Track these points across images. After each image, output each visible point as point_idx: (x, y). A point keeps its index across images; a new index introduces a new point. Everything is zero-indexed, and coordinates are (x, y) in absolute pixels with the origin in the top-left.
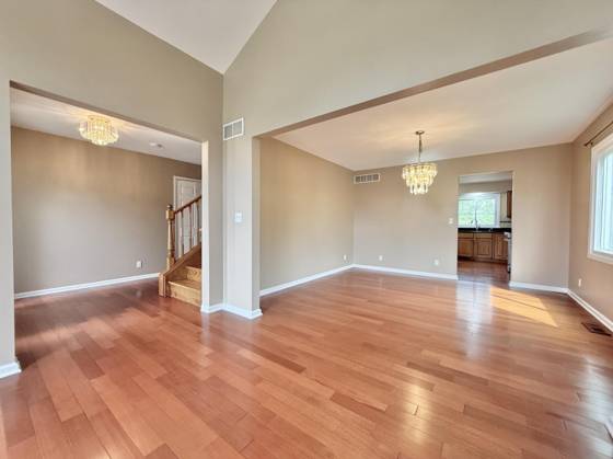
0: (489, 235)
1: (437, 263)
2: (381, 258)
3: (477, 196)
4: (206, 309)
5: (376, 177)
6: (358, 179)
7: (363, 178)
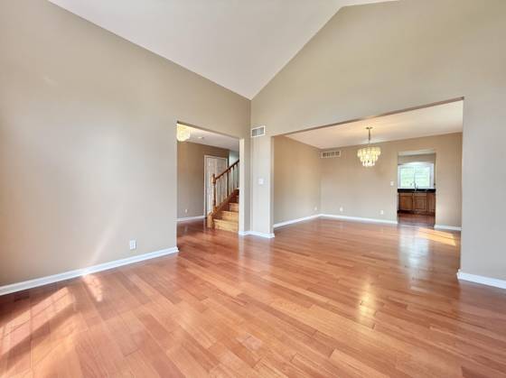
0: (425, 194)
1: (382, 212)
2: (341, 209)
3: (416, 165)
4: (242, 233)
5: (338, 153)
6: (324, 155)
7: (328, 154)
